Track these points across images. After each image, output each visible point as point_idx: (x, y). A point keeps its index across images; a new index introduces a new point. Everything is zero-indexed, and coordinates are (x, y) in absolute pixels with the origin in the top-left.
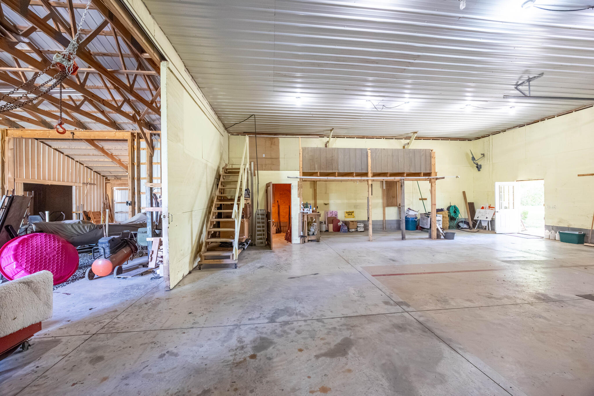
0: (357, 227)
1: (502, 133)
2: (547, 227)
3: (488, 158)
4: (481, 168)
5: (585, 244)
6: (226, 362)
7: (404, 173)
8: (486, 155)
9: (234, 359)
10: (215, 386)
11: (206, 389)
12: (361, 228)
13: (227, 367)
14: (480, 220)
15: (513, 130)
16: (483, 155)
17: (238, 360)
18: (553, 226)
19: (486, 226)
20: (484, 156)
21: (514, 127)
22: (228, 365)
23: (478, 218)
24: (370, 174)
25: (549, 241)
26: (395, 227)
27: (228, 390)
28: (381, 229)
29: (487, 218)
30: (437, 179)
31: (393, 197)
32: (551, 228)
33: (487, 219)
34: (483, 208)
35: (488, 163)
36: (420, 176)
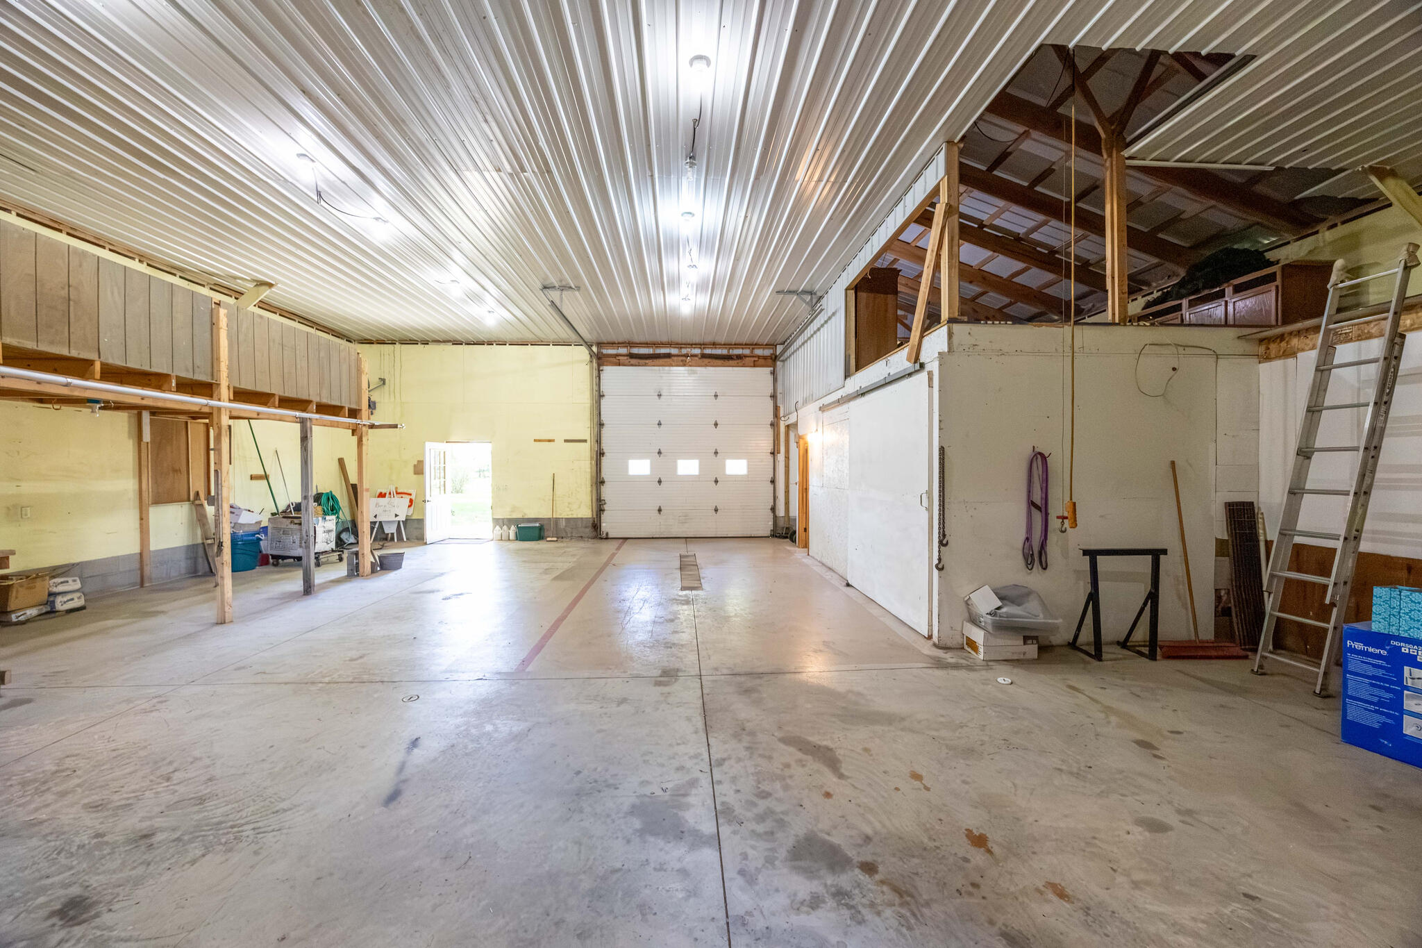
0: (50, 594)
1: (420, 346)
2: (497, 521)
3: (392, 389)
4: (375, 409)
5: (548, 539)
6: (907, 921)
7: (309, 402)
8: (387, 381)
9: (891, 905)
10: (986, 925)
11: (1004, 942)
12: (69, 597)
13: (922, 916)
14: (380, 522)
15: (442, 346)
16: (383, 381)
17: (890, 895)
18: (503, 519)
19: (393, 534)
20: (384, 384)
21: (445, 342)
22: (914, 915)
23: (375, 517)
24: (225, 392)
25: (501, 543)
26: (183, 571)
27: (984, 898)
28: (134, 584)
29: (396, 516)
30: (372, 426)
31: (176, 471)
32: (501, 522)
33: (398, 519)
34: (382, 495)
35: (392, 399)
36: (337, 416)
